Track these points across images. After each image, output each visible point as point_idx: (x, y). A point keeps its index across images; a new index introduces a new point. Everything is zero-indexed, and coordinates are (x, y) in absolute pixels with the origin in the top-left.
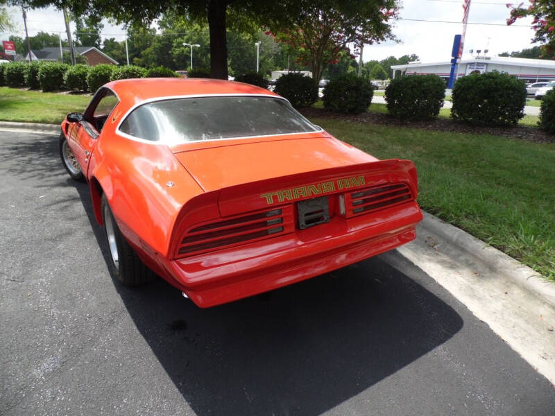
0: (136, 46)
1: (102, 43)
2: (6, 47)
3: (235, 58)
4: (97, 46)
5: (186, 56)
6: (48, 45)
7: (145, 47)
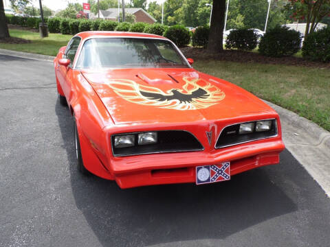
0: (171, 7)
1: (147, 5)
2: (84, 8)
3: (248, 14)
4: (143, 7)
5: (207, 14)
6: (112, 7)
7: (177, 8)
